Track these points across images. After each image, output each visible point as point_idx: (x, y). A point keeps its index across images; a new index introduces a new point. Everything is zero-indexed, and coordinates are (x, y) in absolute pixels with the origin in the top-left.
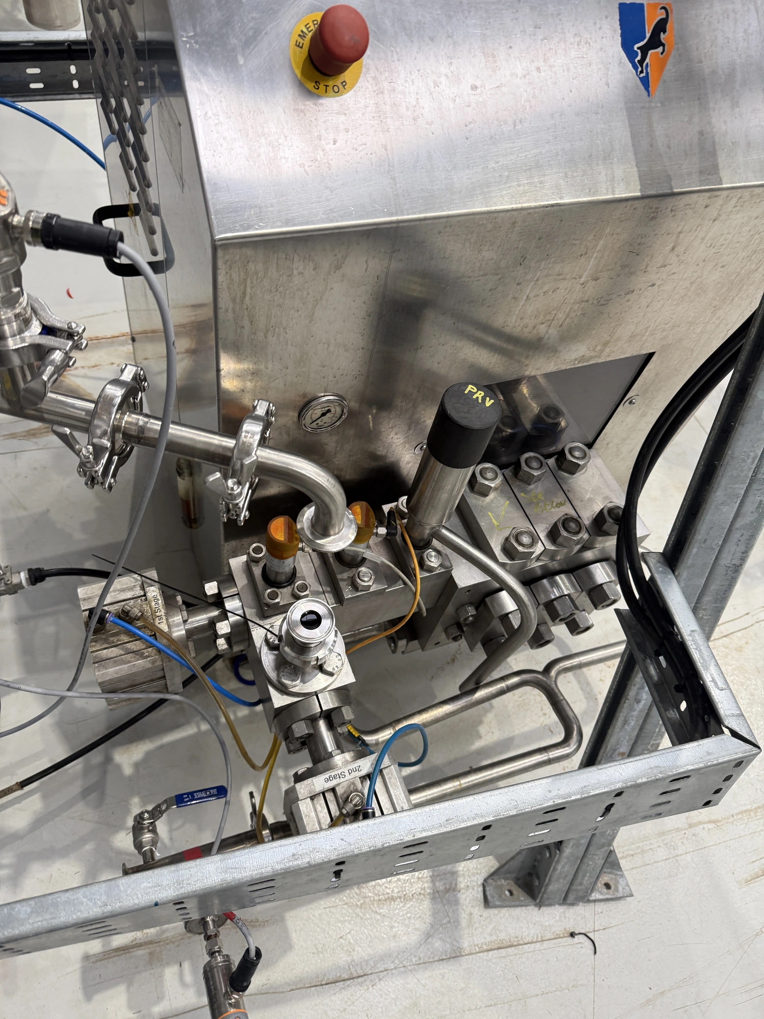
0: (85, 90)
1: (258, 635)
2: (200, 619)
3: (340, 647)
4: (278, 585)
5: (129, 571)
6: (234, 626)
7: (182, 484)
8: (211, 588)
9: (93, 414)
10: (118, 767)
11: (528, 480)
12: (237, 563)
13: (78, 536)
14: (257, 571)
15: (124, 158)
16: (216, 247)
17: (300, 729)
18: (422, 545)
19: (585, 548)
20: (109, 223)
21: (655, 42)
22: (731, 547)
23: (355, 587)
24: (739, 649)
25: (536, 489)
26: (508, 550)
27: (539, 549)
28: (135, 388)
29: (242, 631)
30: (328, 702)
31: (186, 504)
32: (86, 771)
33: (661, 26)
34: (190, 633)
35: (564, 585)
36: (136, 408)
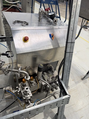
0: (5, 41)
1: (22, 91)
2: (16, 91)
3: (30, 92)
4: (24, 86)
5: (8, 86)
6: (19, 91)
7: (14, 78)
8: (17, 87)
9: (6, 69)
10: (7, 113)
11: (49, 73)
12: (20, 84)
13: (3, 86)
14: (22, 85)
15: (9, 47)
16: (17, 54)
17: (27, 101)
18: (39, 81)
19: (55, 80)
20: (7, 53)
21: (52, 37)
22: (67, 78)
23: (32, 86)
24: (76, 91)
25: (50, 74)
26: (47, 81)
27: (50, 80)
28: (9, 66)
29: (20, 92)
30: (29, 98)
31: (15, 80)
32: (3, 114)
33: (53, 35)
34: (15, 92)
35: (54, 84)
36: (10, 68)
